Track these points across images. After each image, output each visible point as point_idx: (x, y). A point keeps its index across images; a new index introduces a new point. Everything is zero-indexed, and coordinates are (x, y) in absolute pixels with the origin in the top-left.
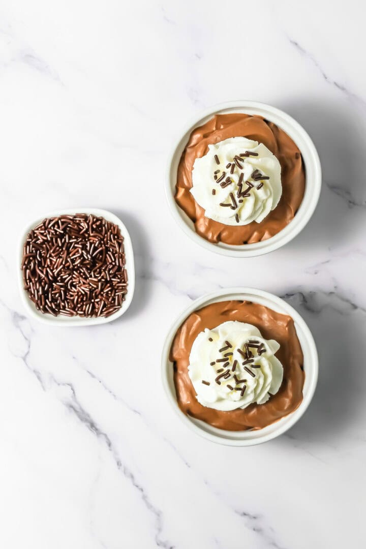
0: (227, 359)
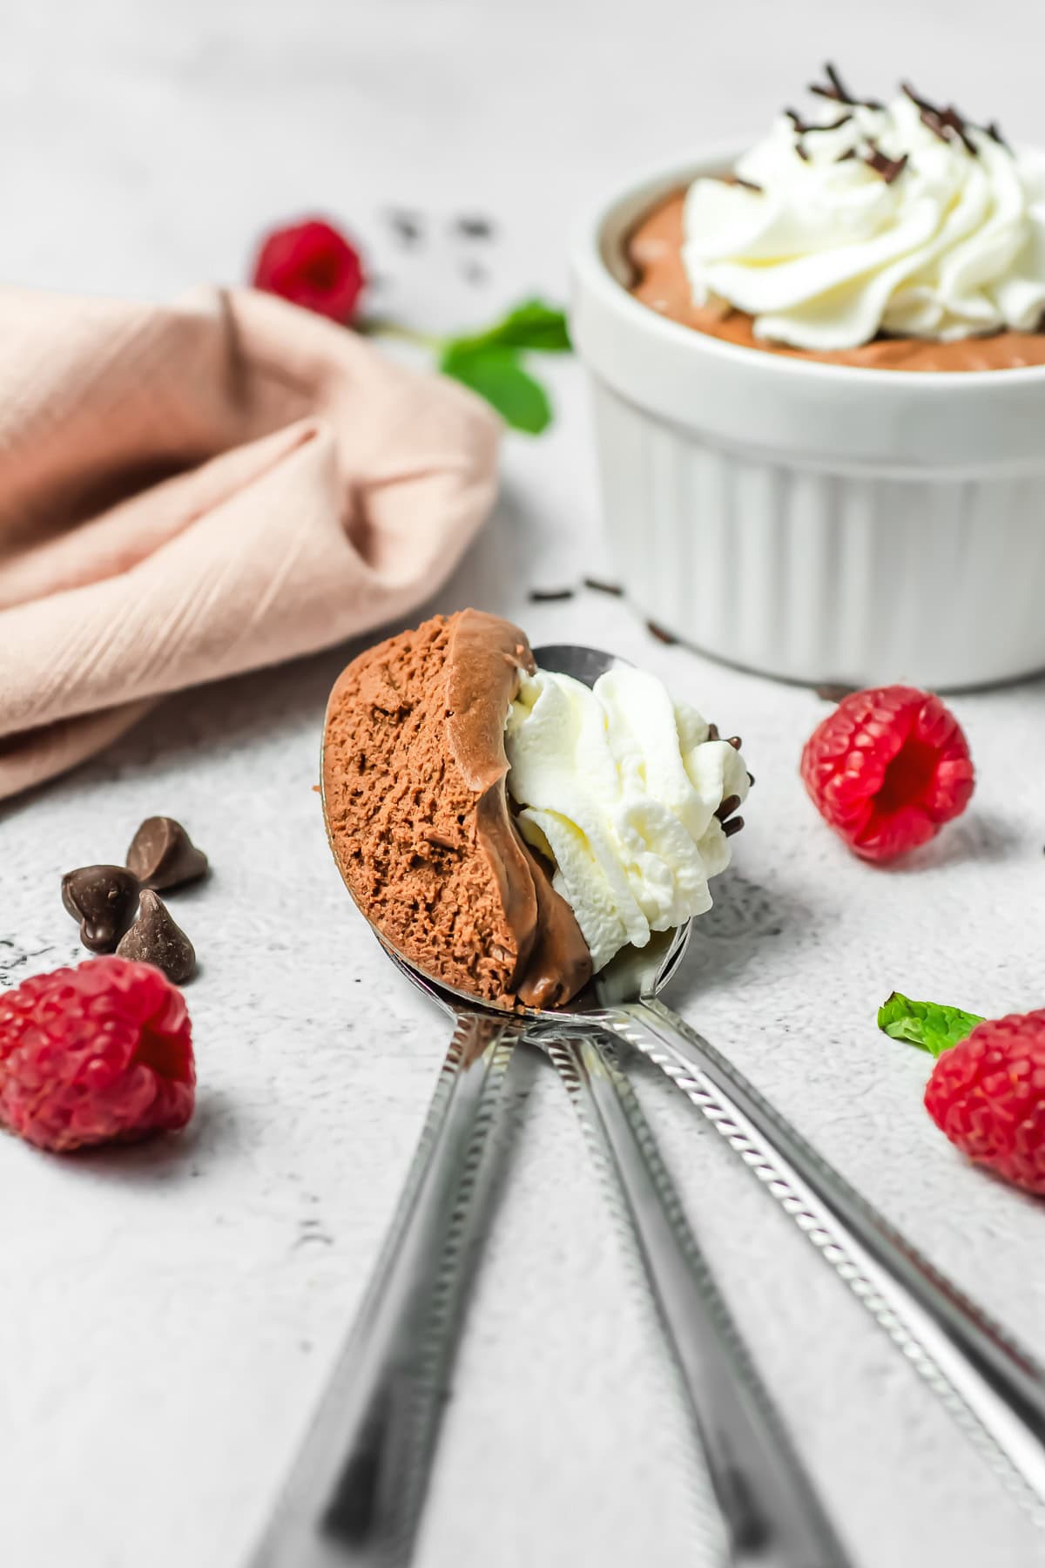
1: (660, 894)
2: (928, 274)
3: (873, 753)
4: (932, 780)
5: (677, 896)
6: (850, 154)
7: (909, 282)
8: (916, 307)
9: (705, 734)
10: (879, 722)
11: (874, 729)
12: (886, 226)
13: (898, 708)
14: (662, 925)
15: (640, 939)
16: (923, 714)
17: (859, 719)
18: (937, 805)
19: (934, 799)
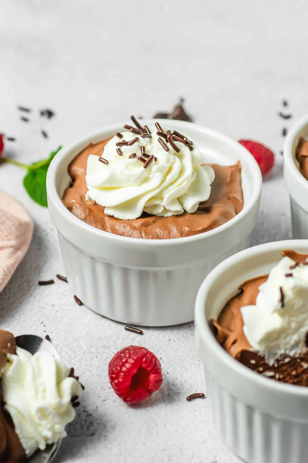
1: (48, 434)
2: (159, 196)
3: (127, 374)
4: (148, 380)
5: (54, 433)
6: (135, 155)
7: (154, 198)
8: (156, 206)
9: (68, 373)
10: (129, 363)
11: (128, 365)
12: (146, 180)
13: (136, 358)
14: (50, 442)
15: (42, 447)
16: (144, 360)
17: (124, 361)
18: (150, 388)
19: (149, 386)
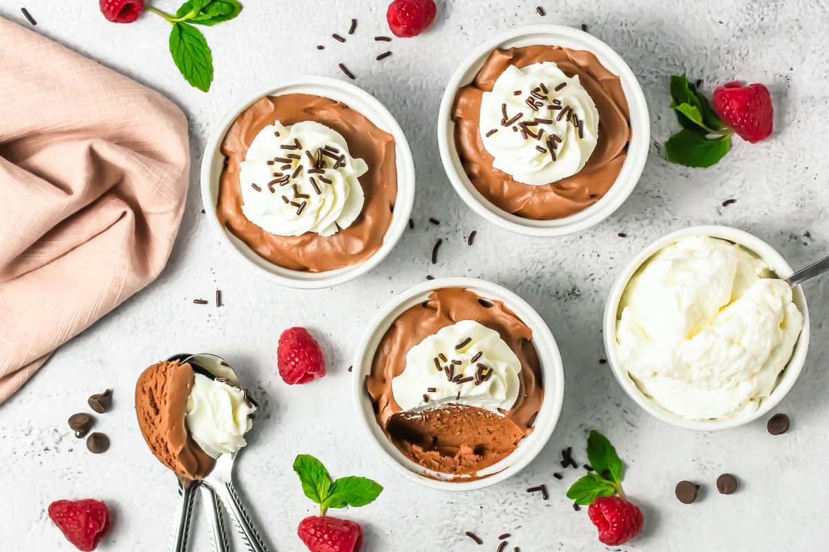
0: (291, 161)
